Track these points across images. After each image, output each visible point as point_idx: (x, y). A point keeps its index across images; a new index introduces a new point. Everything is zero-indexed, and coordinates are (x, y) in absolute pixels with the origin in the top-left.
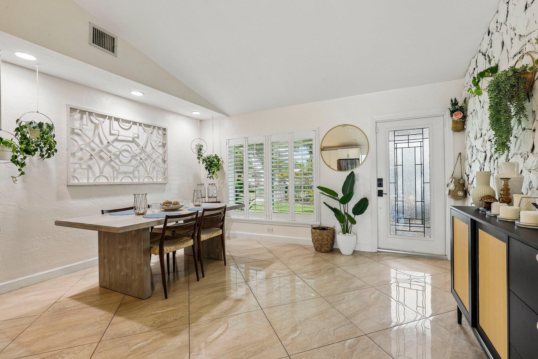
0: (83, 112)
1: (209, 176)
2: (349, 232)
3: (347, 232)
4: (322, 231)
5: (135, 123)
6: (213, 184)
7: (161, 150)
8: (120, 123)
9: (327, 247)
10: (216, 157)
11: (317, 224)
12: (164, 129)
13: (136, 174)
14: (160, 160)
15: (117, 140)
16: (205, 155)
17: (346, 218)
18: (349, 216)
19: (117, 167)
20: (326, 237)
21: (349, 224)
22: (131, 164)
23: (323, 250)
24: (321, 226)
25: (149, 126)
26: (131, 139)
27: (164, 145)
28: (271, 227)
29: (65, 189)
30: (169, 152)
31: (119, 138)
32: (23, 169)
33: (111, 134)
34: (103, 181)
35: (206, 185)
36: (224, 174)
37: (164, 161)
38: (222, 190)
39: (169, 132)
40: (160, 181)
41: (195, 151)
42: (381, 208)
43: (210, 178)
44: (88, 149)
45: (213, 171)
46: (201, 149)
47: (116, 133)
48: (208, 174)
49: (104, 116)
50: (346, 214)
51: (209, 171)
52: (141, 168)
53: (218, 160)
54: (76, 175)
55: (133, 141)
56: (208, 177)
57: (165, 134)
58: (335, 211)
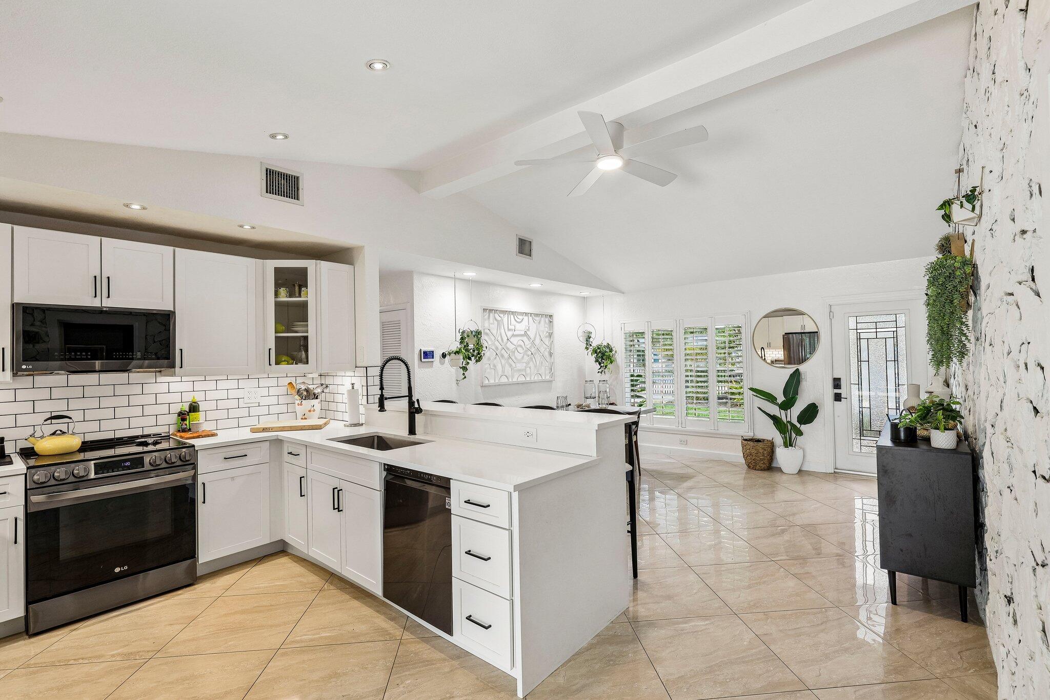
1: (601, 370)
4: (756, 444)
5: (526, 314)
7: (548, 342)
8: (515, 316)
10: (608, 346)
12: (551, 316)
13: (528, 371)
14: (547, 354)
15: (513, 335)
16: (595, 344)
18: (793, 425)
19: (514, 365)
22: (523, 361)
25: (537, 315)
26: (523, 333)
27: (551, 335)
30: (555, 342)
31: (515, 333)
33: (509, 330)
34: (505, 380)
36: (618, 367)
37: (551, 354)
38: (614, 388)
39: (555, 319)
40: (547, 378)
41: (584, 339)
42: (838, 416)
43: (602, 372)
45: (605, 364)
46: (589, 337)
47: (513, 328)
49: (504, 312)
50: (790, 422)
51: (600, 364)
52: (531, 364)
53: (611, 350)
55: (525, 334)
56: (600, 372)
57: (551, 322)
58: (774, 418)
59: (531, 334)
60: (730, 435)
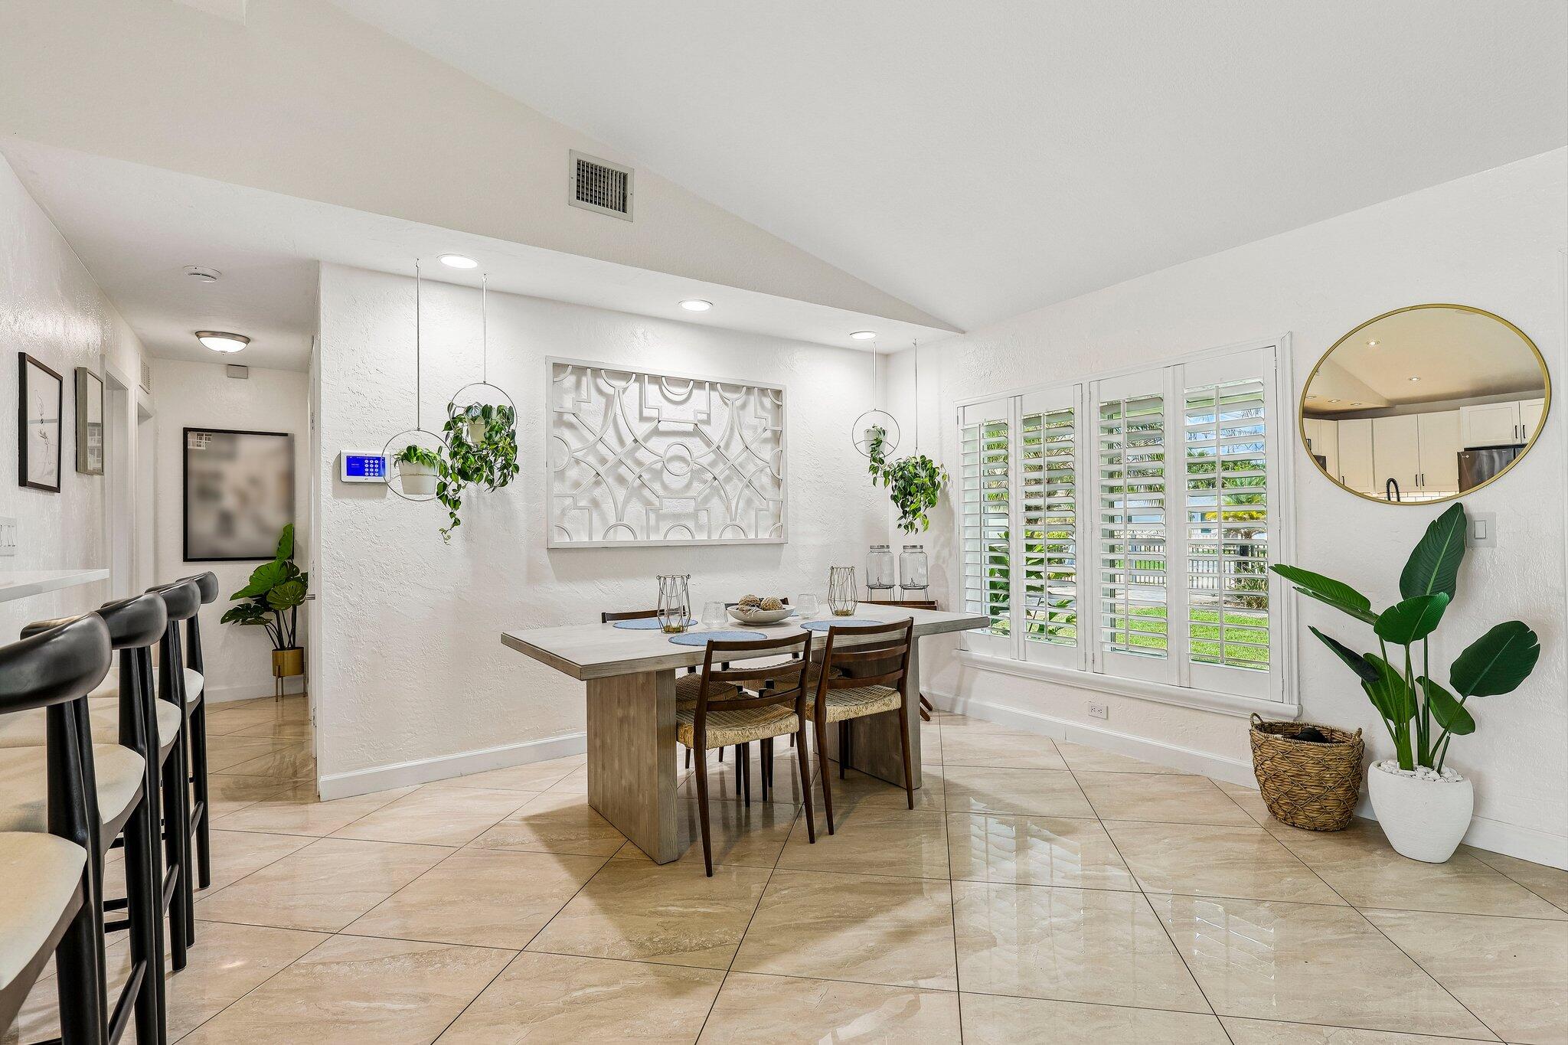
0: (580, 370)
1: (904, 522)
2: (1436, 761)
3: (1426, 761)
5: (699, 384)
6: (914, 547)
7: (767, 453)
8: (663, 388)
9: (1322, 810)
10: (925, 463)
11: (1285, 710)
12: (778, 393)
13: (703, 517)
14: (766, 480)
15: (656, 432)
16: (891, 459)
17: (1421, 700)
19: (657, 502)
20: (1313, 770)
21: (1436, 729)
22: (688, 495)
23: (1301, 819)
24: (1304, 720)
25: (736, 388)
26: (690, 428)
27: (777, 437)
28: (1102, 700)
29: (544, 558)
30: (790, 454)
31: (662, 427)
32: (458, 513)
33: (642, 419)
34: (623, 537)
35: (896, 550)
36: (950, 513)
37: (778, 483)
38: (944, 566)
39: (788, 400)
40: (764, 536)
41: (865, 448)
43: (906, 527)
44: (591, 459)
45: (913, 507)
46: (879, 442)
47: (654, 413)
48: (902, 517)
49: (625, 376)
51: (903, 506)
52: (715, 503)
53: (932, 474)
54: (567, 526)
55: (696, 432)
56: (900, 525)
57: (779, 406)
59: (716, 433)
60: (1222, 705)
